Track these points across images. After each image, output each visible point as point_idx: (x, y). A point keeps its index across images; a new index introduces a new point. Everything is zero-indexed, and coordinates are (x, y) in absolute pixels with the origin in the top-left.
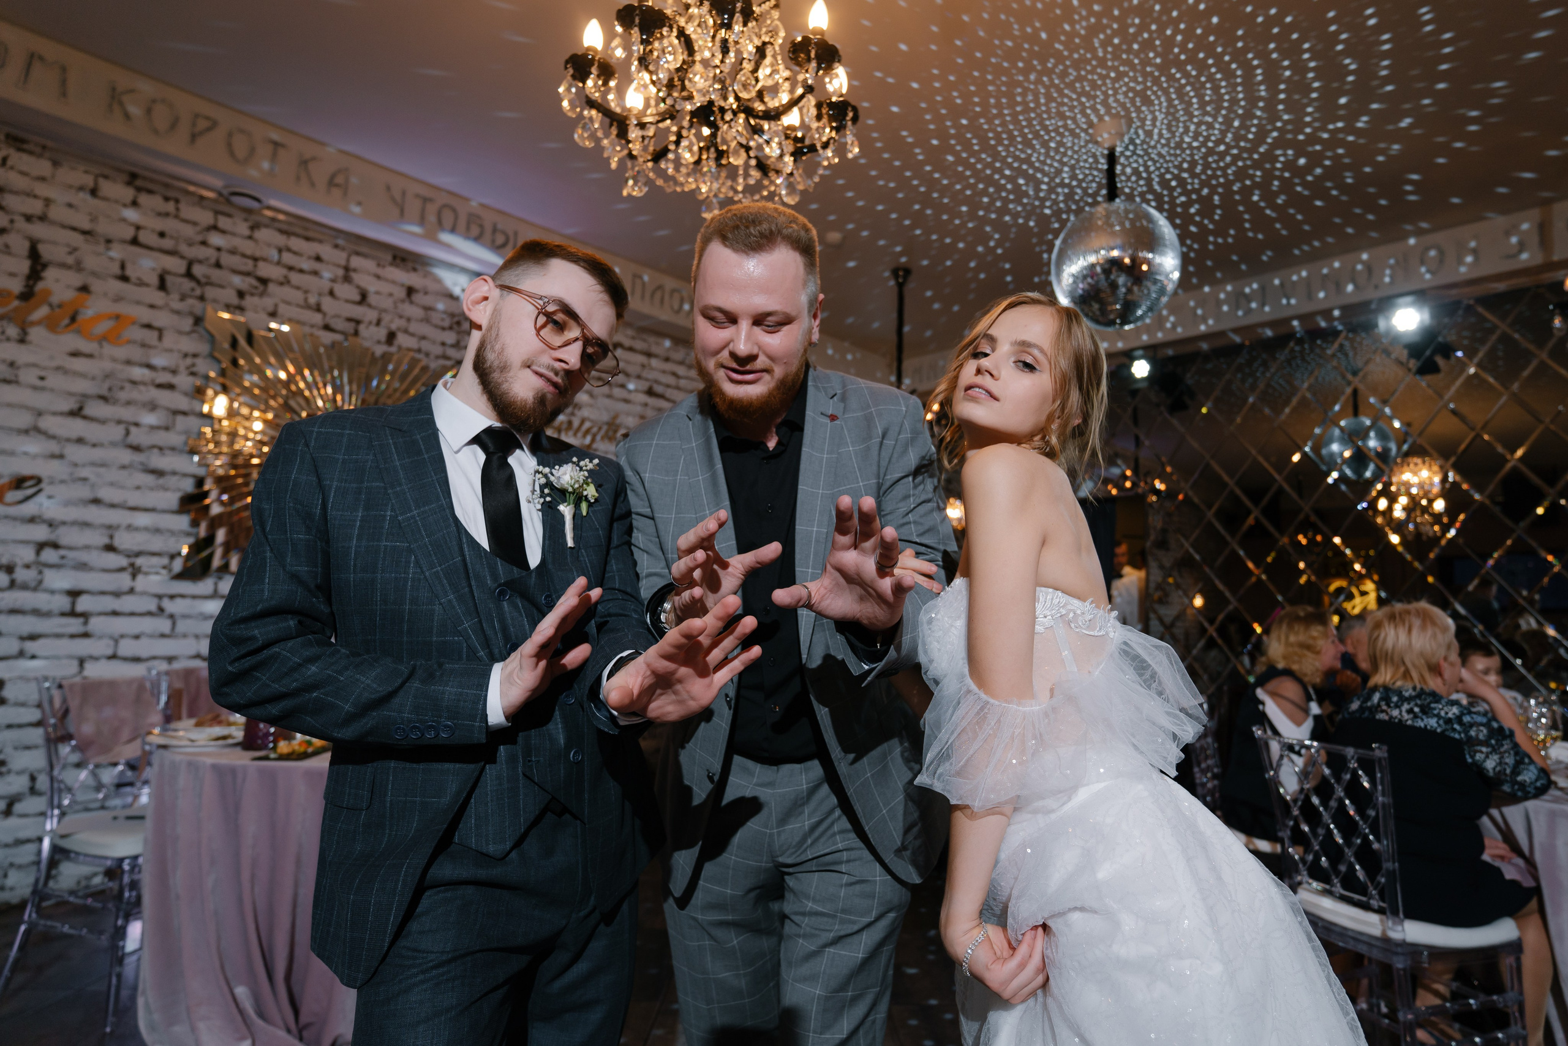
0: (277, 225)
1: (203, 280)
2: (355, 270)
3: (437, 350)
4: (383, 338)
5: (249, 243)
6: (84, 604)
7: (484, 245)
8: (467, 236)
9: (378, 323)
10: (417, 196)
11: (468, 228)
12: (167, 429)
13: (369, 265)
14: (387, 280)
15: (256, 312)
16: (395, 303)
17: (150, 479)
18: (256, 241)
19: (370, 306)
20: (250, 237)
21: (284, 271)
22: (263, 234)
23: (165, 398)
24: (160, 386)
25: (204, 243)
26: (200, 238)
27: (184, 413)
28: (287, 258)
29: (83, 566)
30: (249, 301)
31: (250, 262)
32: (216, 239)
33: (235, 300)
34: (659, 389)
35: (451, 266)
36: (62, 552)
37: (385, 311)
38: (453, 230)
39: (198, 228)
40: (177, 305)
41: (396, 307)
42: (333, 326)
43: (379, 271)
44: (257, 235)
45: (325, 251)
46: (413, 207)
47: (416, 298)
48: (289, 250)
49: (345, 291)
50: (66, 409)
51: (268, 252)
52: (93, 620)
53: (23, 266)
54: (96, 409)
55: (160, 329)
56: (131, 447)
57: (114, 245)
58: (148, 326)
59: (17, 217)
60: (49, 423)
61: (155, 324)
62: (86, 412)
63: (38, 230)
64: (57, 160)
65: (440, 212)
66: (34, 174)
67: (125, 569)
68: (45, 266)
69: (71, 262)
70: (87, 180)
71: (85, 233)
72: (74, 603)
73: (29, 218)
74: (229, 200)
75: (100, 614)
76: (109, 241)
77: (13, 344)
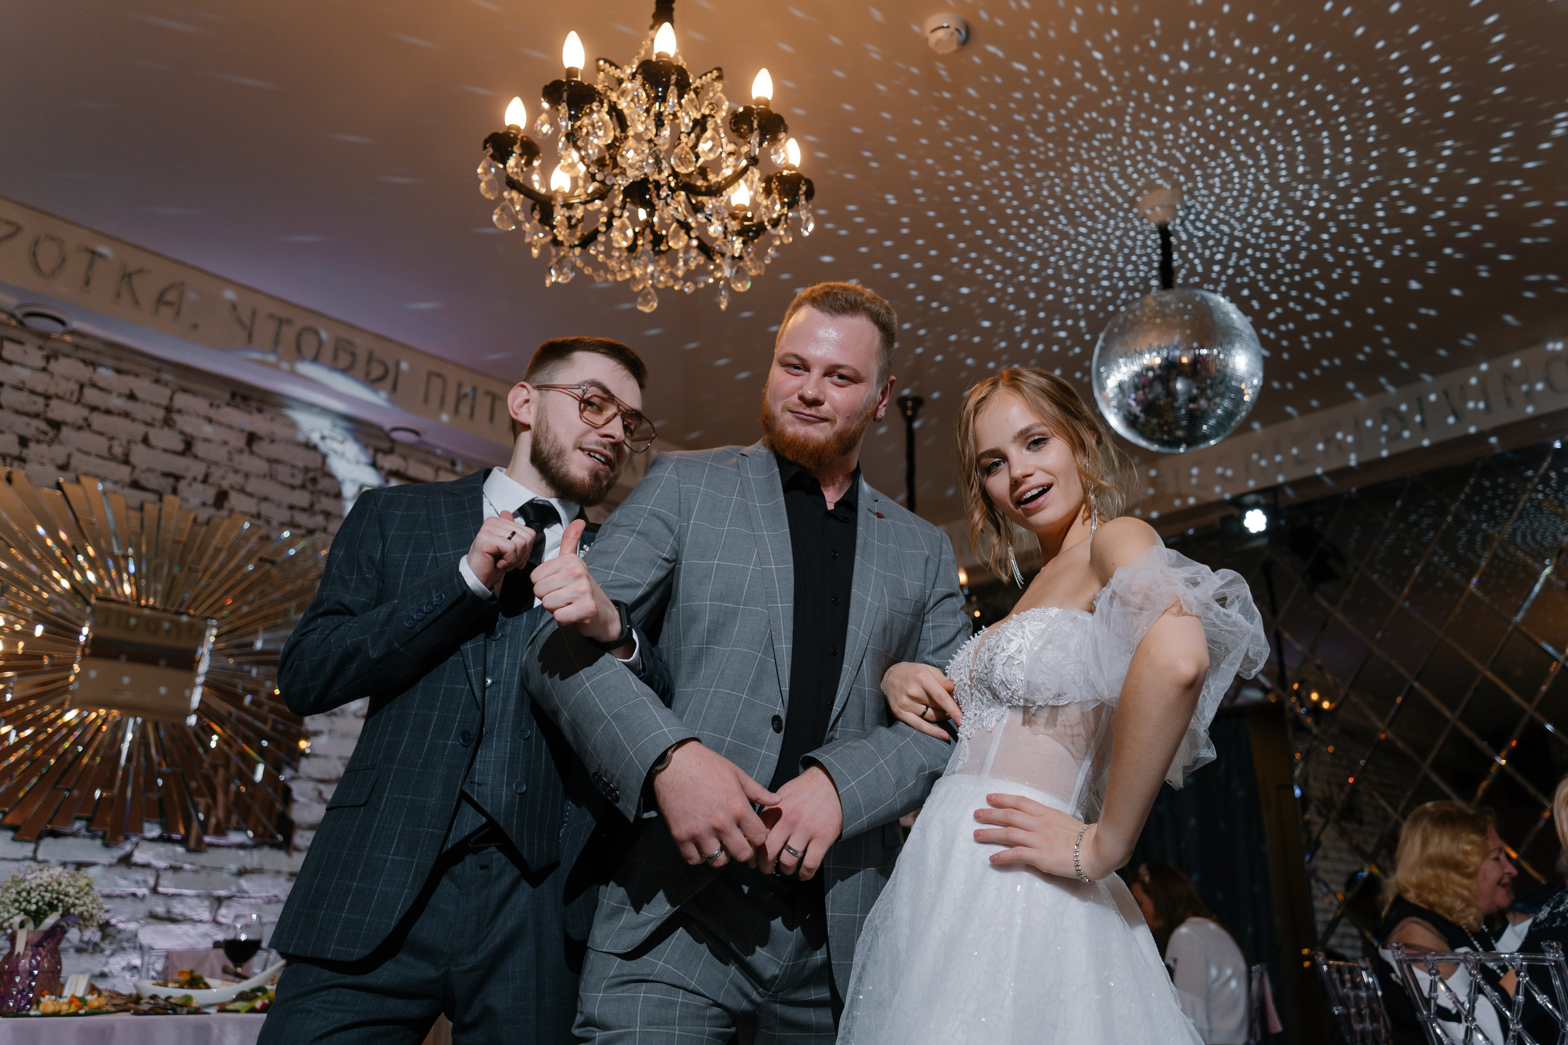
0: (81, 354)
2: (179, 411)
4: (210, 500)
5: (44, 377)
7: (355, 378)
8: (335, 367)
9: (205, 480)
10: (271, 316)
11: (335, 357)
13: (199, 404)
14: (221, 424)
15: (42, 464)
16: (230, 453)
18: (52, 374)
19: (196, 457)
20: (44, 369)
21: (85, 412)
22: (61, 365)
28: (90, 395)
30: (33, 450)
31: (41, 401)
33: (15, 449)
35: (310, 406)
37: (216, 463)
38: (316, 359)
41: (231, 459)
42: (144, 482)
43: (212, 413)
44: (53, 366)
45: (143, 386)
46: (265, 330)
47: (258, 447)
48: (94, 385)
49: (163, 438)
51: (65, 388)
65: (299, 336)
74: (21, 323)
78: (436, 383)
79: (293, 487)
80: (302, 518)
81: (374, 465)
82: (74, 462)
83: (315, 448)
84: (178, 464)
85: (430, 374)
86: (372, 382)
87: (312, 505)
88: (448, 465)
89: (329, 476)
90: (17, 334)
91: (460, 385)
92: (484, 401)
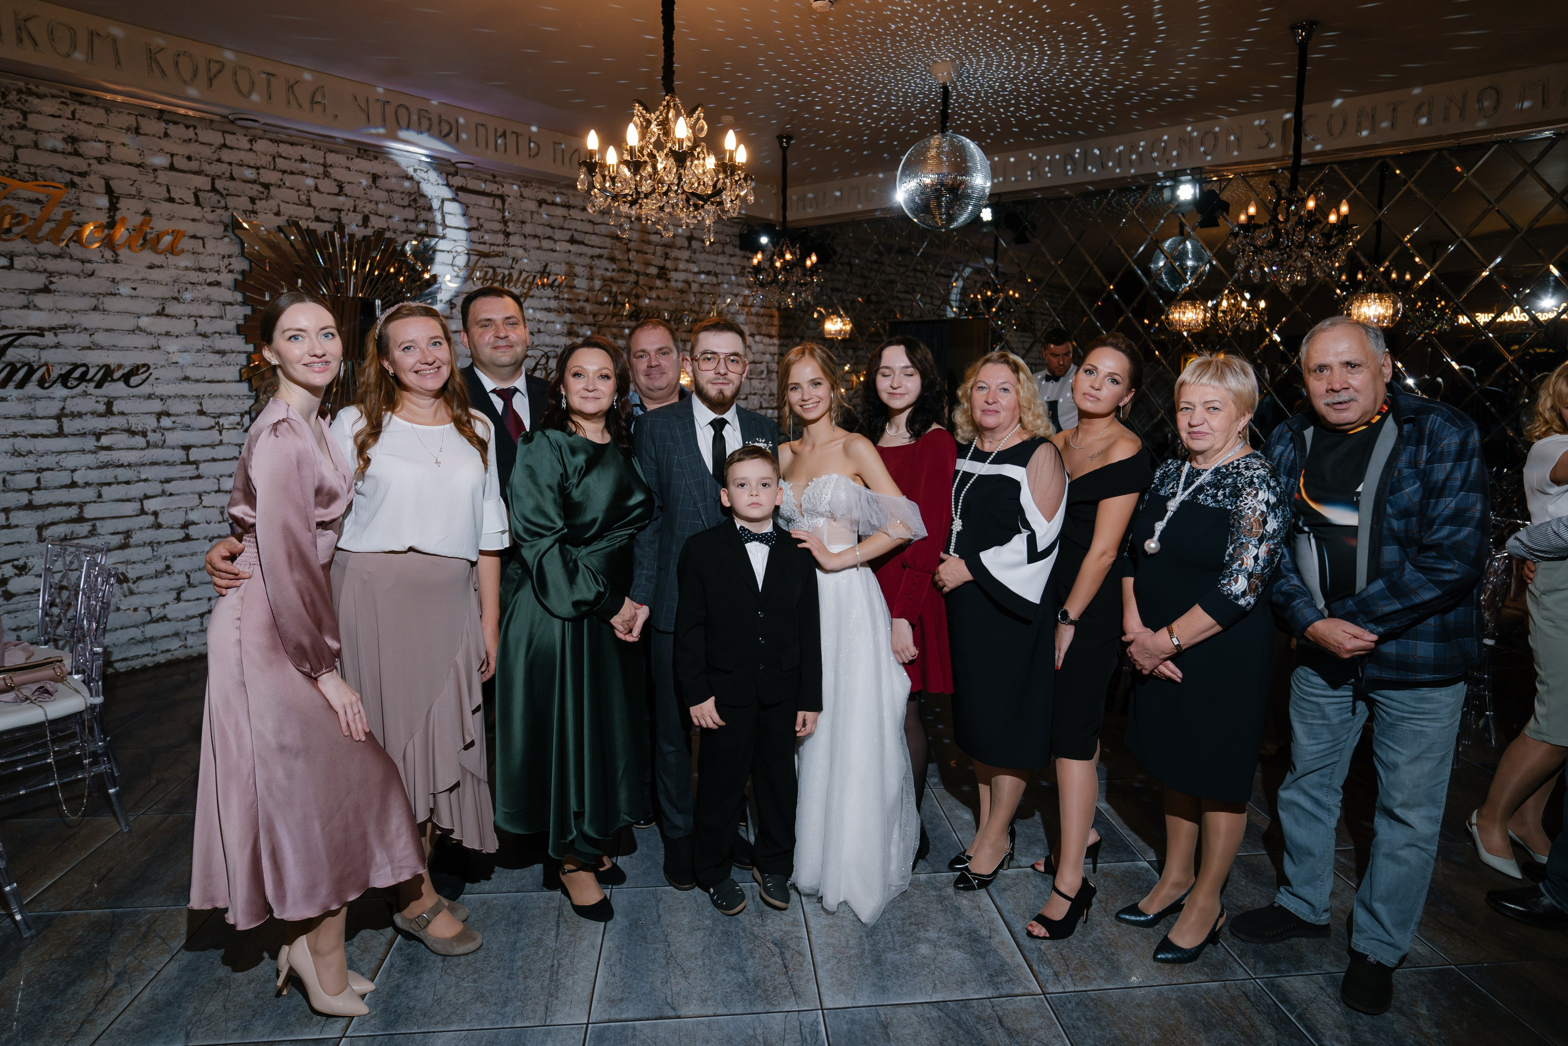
0: (268, 136)
1: (225, 192)
2: (331, 166)
3: (403, 226)
4: (360, 223)
5: (251, 154)
6: (194, 454)
7: (432, 135)
8: (419, 130)
9: (354, 211)
11: (420, 124)
12: (221, 317)
13: (340, 159)
14: (356, 171)
16: (364, 190)
17: (216, 358)
18: (255, 152)
19: (346, 195)
20: (251, 150)
21: (280, 175)
22: (261, 145)
23: (216, 293)
24: (210, 285)
25: (219, 160)
26: (215, 157)
27: (231, 304)
28: (280, 163)
29: (187, 428)
30: (260, 205)
31: (254, 172)
32: (226, 155)
33: (249, 207)
34: (577, 236)
36: (173, 419)
37: (358, 198)
38: (408, 128)
39: (213, 148)
40: (210, 217)
41: (366, 194)
42: (322, 217)
44: (256, 147)
45: (306, 151)
46: (375, 110)
47: (380, 183)
48: (280, 156)
49: (327, 185)
50: (154, 311)
51: (265, 160)
52: (201, 466)
53: (104, 202)
54: (173, 308)
55: (202, 239)
56: (200, 335)
57: (160, 173)
58: (194, 237)
59: (92, 161)
60: (144, 322)
61: (199, 235)
62: (168, 311)
63: (107, 169)
64: (109, 108)
65: (396, 112)
66: (95, 122)
67: (212, 427)
68: (118, 198)
69: (134, 192)
70: (131, 121)
71: (138, 166)
72: (187, 455)
73: (99, 160)
74: (232, 122)
75: (205, 461)
76: (155, 170)
77: (111, 265)
78: (481, 129)
79: (404, 207)
80: (412, 227)
81: (448, 185)
82: (282, 210)
83: (411, 178)
84: (336, 202)
86: (443, 137)
87: (417, 217)
88: (491, 178)
89: (423, 196)
90: (230, 127)
91: (496, 130)
92: (511, 139)
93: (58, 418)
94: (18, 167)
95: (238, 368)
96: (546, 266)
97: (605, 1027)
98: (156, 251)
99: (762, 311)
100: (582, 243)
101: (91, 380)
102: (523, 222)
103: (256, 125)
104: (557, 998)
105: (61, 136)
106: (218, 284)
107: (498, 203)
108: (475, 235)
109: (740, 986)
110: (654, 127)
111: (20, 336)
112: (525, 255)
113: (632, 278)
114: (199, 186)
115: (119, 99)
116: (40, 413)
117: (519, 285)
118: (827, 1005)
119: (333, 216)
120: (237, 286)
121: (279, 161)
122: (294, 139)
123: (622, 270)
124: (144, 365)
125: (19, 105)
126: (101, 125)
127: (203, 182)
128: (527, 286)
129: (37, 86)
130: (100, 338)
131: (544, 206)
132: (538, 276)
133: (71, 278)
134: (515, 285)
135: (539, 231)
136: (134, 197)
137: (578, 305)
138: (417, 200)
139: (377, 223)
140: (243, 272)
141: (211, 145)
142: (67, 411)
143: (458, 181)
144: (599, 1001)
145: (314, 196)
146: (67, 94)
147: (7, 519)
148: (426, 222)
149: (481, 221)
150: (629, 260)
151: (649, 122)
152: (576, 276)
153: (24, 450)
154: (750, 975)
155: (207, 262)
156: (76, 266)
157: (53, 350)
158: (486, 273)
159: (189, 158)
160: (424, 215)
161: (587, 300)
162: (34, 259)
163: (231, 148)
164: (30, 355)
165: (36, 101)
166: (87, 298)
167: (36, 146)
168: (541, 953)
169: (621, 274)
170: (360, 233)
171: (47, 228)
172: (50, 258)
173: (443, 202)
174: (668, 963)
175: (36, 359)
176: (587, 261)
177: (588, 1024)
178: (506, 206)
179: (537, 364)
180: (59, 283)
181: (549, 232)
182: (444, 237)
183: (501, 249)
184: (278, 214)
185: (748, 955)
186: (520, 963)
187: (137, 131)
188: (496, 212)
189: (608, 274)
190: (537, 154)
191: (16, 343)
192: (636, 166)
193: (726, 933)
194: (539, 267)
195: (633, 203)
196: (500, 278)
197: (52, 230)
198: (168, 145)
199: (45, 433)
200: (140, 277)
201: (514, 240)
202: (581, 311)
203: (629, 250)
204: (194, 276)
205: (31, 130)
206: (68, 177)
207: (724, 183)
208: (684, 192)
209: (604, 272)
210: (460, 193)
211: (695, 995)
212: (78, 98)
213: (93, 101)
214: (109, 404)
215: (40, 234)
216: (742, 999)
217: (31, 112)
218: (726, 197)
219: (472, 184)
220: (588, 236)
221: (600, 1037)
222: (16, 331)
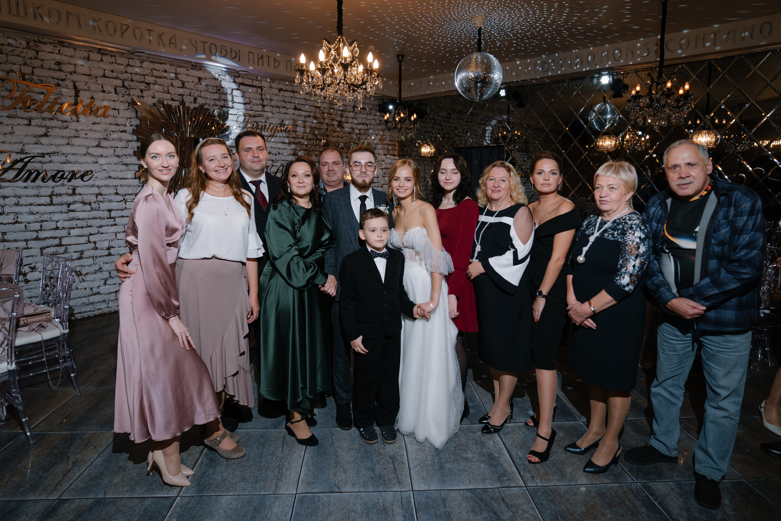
0: (149, 60)
1: (128, 87)
2: (179, 74)
3: (213, 102)
4: (193, 101)
5: (141, 69)
6: (113, 214)
7: (228, 58)
8: (221, 55)
9: (190, 95)
10: (201, 42)
11: (221, 52)
12: (126, 148)
13: (184, 71)
14: (191, 76)
16: (195, 85)
17: (124, 167)
18: (143, 68)
19: (186, 88)
20: (141, 67)
21: (155, 79)
22: (146, 64)
23: (123, 136)
24: (121, 132)
25: (126, 72)
26: (124, 70)
27: (131, 141)
29: (110, 201)
30: (145, 93)
31: (143, 77)
32: (129, 69)
33: (140, 94)
34: (298, 106)
36: (104, 197)
37: (192, 89)
38: (216, 55)
40: (122, 99)
41: (195, 87)
42: (174, 99)
43: (188, 73)
44: (143, 65)
45: (167, 67)
46: (200, 46)
47: (202, 81)
48: (155, 69)
49: (177, 83)
50: (95, 145)
51: (148, 72)
52: (116, 219)
53: (73, 93)
54: (104, 143)
55: (118, 110)
56: (116, 156)
57: (98, 79)
58: (114, 109)
59: (67, 74)
60: (91, 150)
61: (116, 108)
62: (101, 145)
63: (74, 77)
64: (75, 48)
65: (210, 47)
66: (69, 55)
67: (122, 201)
68: (79, 91)
69: (86, 88)
70: (85, 54)
71: (88, 75)
72: (110, 214)
73: (71, 73)
74: (133, 53)
75: (118, 217)
76: (96, 77)
77: (75, 123)
78: (251, 55)
79: (214, 93)
81: (235, 82)
82: (155, 95)
83: (216, 79)
84: (181, 91)
85: (249, 52)
86: (233, 59)
87: (220, 98)
88: (255, 78)
89: (222, 87)
90: (132, 56)
91: (258, 55)
92: (266, 59)
93: (51, 196)
94: (34, 77)
95: (134, 172)
96: (282, 121)
97: (304, 496)
98: (96, 116)
99: (390, 143)
100: (300, 110)
101: (66, 178)
102: (271, 100)
103: (144, 54)
104: (281, 481)
105: (53, 62)
106: (125, 131)
107: (259, 90)
108: (248, 107)
109: (372, 478)
110: (333, 52)
111: (34, 157)
112: (272, 116)
113: (325, 126)
114: (117, 84)
115: (81, 44)
116: (42, 194)
117: (269, 130)
118: (415, 488)
119: (180, 98)
120: (134, 132)
121: (154, 72)
122: (161, 61)
123: (320, 123)
124: (91, 171)
125: (35, 48)
126: (72, 56)
127: (118, 83)
128: (273, 131)
129: (43, 39)
130: (70, 158)
131: (282, 92)
132: (279, 126)
133: (57, 129)
134: (267, 131)
135: (279, 104)
136: (86, 90)
137: (297, 141)
138: (220, 90)
139: (200, 101)
140: (137, 126)
141: (122, 65)
142: (55, 193)
143: (239, 80)
144: (302, 483)
145: (171, 88)
146: (57, 42)
147: (27, 245)
148: (224, 100)
149: (251, 100)
150: (323, 118)
151: (330, 49)
152: (297, 126)
153: (35, 212)
154: (377, 473)
155: (120, 121)
156: (59, 124)
157: (49, 164)
158: (253, 125)
159: (112, 71)
160: (223, 97)
161: (303, 138)
162: (40, 120)
163: (132, 66)
164: (38, 166)
165: (42, 46)
166: (64, 139)
167: (42, 67)
168: (274, 459)
169: (320, 125)
170: (192, 106)
171: (46, 106)
172: (47, 120)
173: (232, 90)
174: (336, 466)
175: (41, 168)
176: (303, 119)
177: (296, 494)
178: (263, 92)
179: (278, 169)
180: (52, 132)
181: (284, 104)
182: (233, 108)
183: (261, 113)
184: (153, 97)
185: (376, 463)
186: (264, 463)
187: (88, 59)
188: (258, 95)
189: (313, 125)
190: (278, 66)
191: (32, 161)
192: (323, 71)
193: (366, 452)
194: (279, 122)
195: (322, 89)
196: (260, 127)
197: (49, 107)
198: (102, 65)
199: (44, 203)
200: (89, 129)
201: (266, 109)
202: (299, 143)
203: (323, 113)
204: (114, 128)
205: (40, 59)
206: (56, 81)
207: (367, 79)
208: (347, 83)
209: (311, 124)
210: (241, 86)
211: (349, 482)
212: (61, 43)
213: (68, 45)
214: (74, 190)
215: (43, 109)
216: (373, 484)
217: (40, 51)
218: (368, 85)
219: (247, 82)
220: (303, 106)
221: (302, 501)
222: (32, 155)
